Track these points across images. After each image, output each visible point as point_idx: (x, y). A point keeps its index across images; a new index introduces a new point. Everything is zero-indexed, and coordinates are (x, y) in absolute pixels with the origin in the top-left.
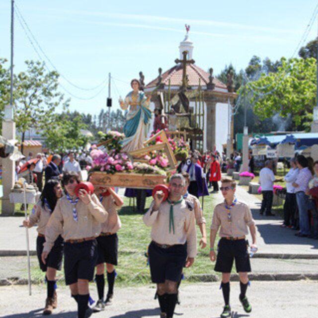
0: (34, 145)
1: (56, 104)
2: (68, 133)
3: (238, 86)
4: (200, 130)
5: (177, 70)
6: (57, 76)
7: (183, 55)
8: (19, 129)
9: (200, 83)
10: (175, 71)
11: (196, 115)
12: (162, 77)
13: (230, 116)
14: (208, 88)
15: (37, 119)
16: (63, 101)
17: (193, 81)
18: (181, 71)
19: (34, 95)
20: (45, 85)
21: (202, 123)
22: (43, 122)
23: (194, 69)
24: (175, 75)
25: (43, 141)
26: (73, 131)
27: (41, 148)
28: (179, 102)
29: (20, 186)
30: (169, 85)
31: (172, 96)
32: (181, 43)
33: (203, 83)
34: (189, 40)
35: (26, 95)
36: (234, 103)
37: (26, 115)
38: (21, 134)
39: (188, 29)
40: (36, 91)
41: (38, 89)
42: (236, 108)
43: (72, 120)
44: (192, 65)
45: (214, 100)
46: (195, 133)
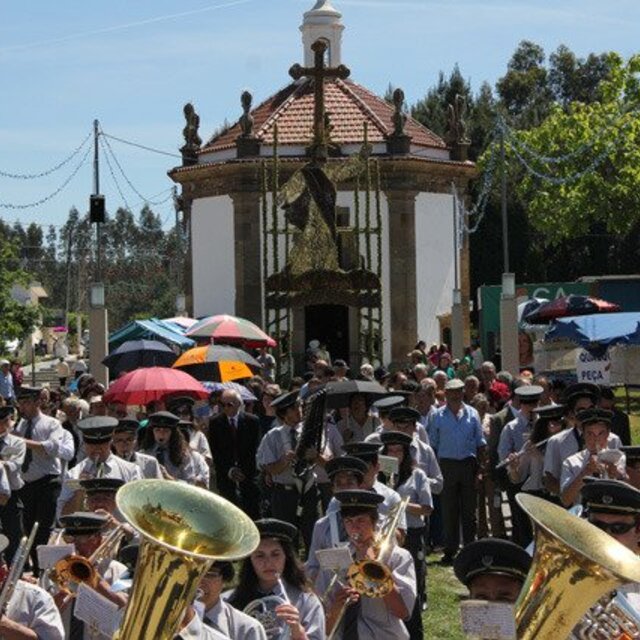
4: (371, 275)
7: (312, 54)
9: (365, 136)
11: (356, 231)
12: (251, 118)
14: (391, 151)
17: (347, 128)
18: (311, 98)
21: (377, 255)
23: (346, 92)
24: (289, 112)
28: (305, 194)
30: (275, 144)
31: (285, 177)
32: (307, 16)
33: (374, 136)
36: (470, 192)
44: (341, 82)
45: (410, 184)
46: (357, 287)
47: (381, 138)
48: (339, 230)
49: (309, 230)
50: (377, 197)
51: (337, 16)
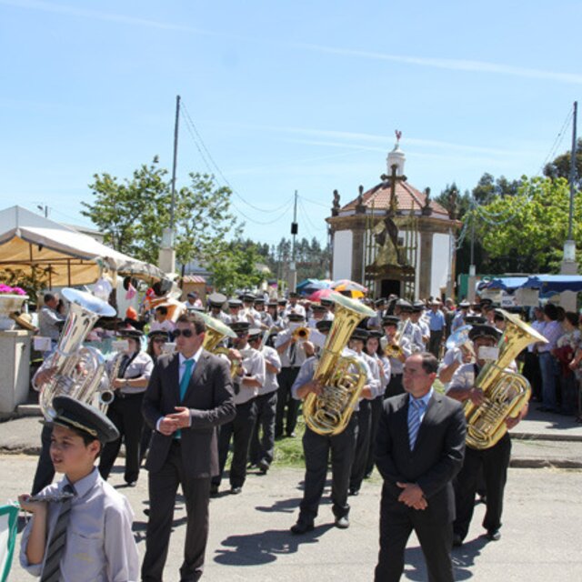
0: (195, 281)
1: (227, 230)
2: (240, 267)
3: (463, 211)
4: (412, 268)
5: (384, 189)
6: (229, 193)
7: (391, 170)
8: (179, 259)
9: (412, 207)
10: (381, 189)
11: (406, 248)
12: (363, 197)
13: (452, 250)
14: (423, 214)
15: (201, 248)
16: (236, 226)
17: (404, 203)
18: (389, 190)
19: (198, 217)
20: (213, 204)
21: (414, 259)
22: (209, 252)
23: (405, 188)
24: (380, 195)
25: (208, 277)
26: (246, 264)
27: (204, 285)
28: (384, 230)
30: (372, 209)
31: (376, 223)
32: (390, 154)
33: (416, 207)
34: (399, 151)
35: (190, 216)
36: (457, 234)
37: (188, 243)
38: (181, 266)
39: (398, 136)
40: (201, 212)
41: (204, 209)
42: (460, 241)
43: (245, 251)
44: (403, 183)
45: (430, 229)
46: (405, 272)
47: (419, 208)
48: (398, 247)
49: (385, 247)
51: (402, 155)
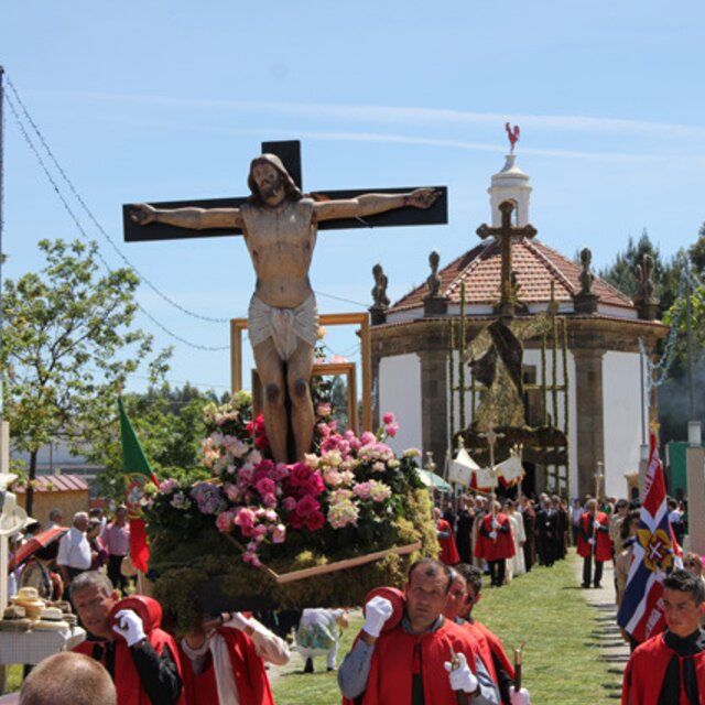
0: (64, 488)
1: (131, 367)
2: (165, 449)
3: (668, 299)
4: (558, 432)
5: (484, 258)
6: (133, 284)
7: (500, 214)
8: (20, 440)
9: (552, 295)
10: (478, 260)
11: (543, 388)
12: (439, 277)
13: (647, 390)
14: (578, 310)
15: (72, 412)
16: (151, 357)
17: (534, 288)
18: (497, 260)
19: (63, 342)
20: (97, 310)
21: (564, 413)
22: (91, 419)
23: (534, 252)
24: (477, 272)
25: (93, 477)
26: (179, 443)
27: (85, 496)
28: (491, 350)
29: (21, 612)
30: (462, 303)
31: (472, 334)
32: (495, 178)
33: (561, 295)
34: (515, 170)
35: (41, 342)
36: (657, 349)
37: (41, 402)
38: (28, 455)
39: (513, 138)
40: (69, 331)
41: (77, 321)
42: (663, 365)
43: (177, 413)
44: (528, 242)
45: (597, 342)
46: (543, 444)
47: (568, 298)
48: (525, 387)
49: (495, 387)
50: (564, 355)
51: (525, 178)
